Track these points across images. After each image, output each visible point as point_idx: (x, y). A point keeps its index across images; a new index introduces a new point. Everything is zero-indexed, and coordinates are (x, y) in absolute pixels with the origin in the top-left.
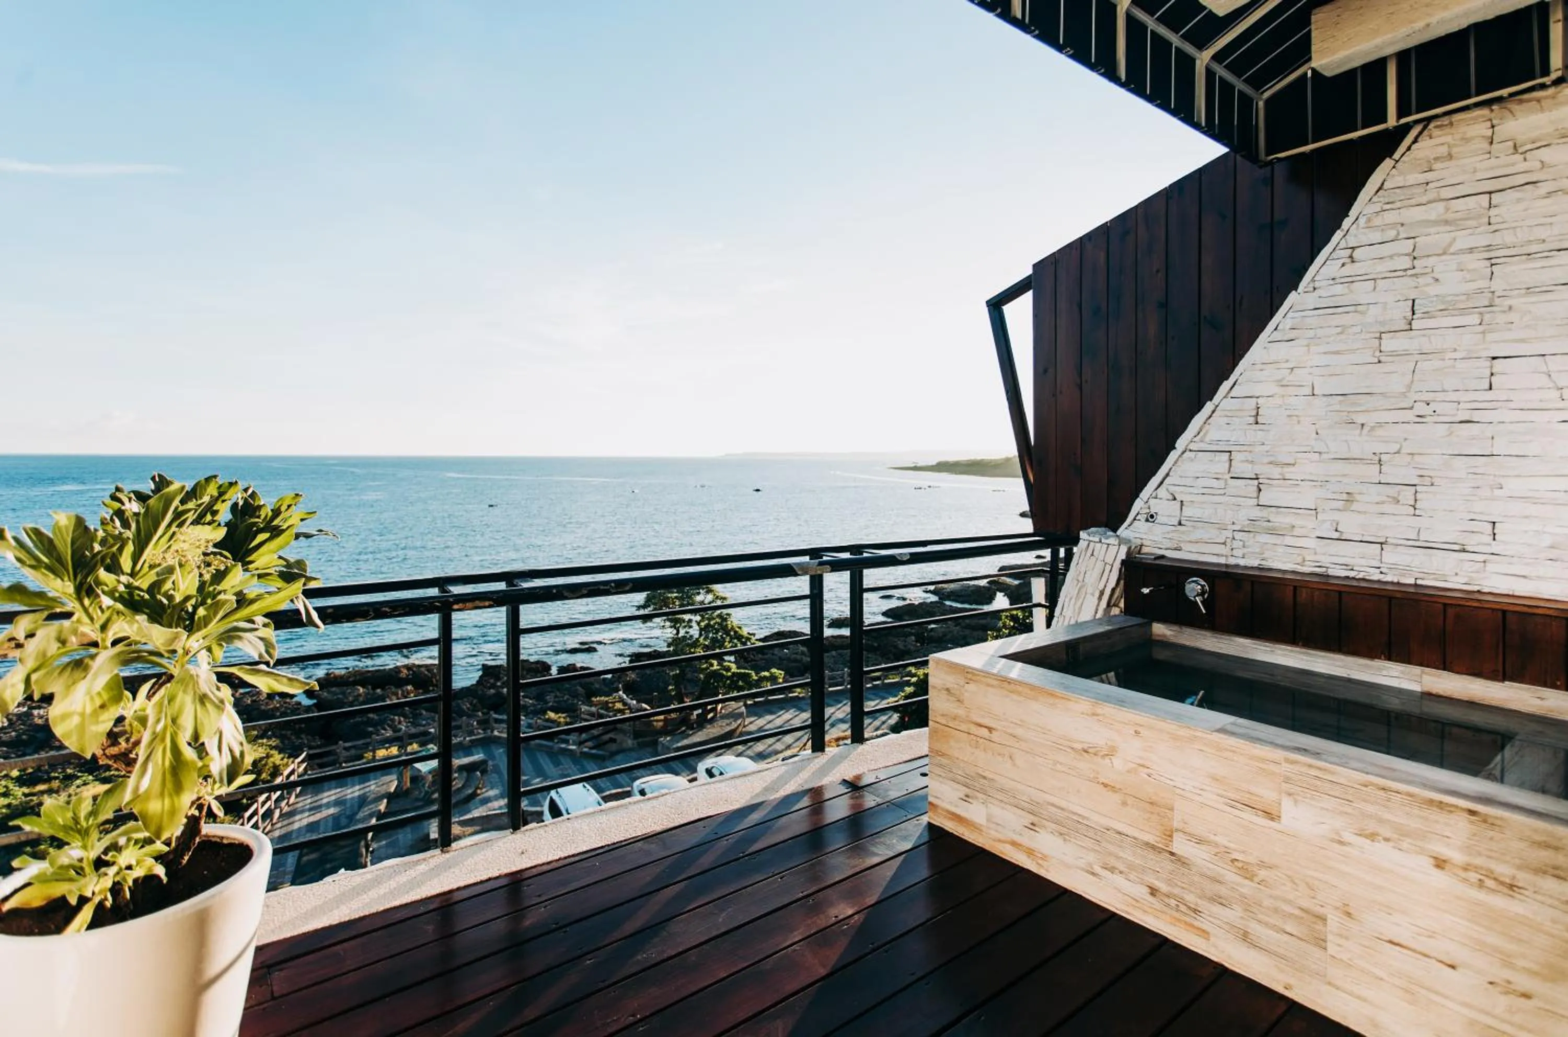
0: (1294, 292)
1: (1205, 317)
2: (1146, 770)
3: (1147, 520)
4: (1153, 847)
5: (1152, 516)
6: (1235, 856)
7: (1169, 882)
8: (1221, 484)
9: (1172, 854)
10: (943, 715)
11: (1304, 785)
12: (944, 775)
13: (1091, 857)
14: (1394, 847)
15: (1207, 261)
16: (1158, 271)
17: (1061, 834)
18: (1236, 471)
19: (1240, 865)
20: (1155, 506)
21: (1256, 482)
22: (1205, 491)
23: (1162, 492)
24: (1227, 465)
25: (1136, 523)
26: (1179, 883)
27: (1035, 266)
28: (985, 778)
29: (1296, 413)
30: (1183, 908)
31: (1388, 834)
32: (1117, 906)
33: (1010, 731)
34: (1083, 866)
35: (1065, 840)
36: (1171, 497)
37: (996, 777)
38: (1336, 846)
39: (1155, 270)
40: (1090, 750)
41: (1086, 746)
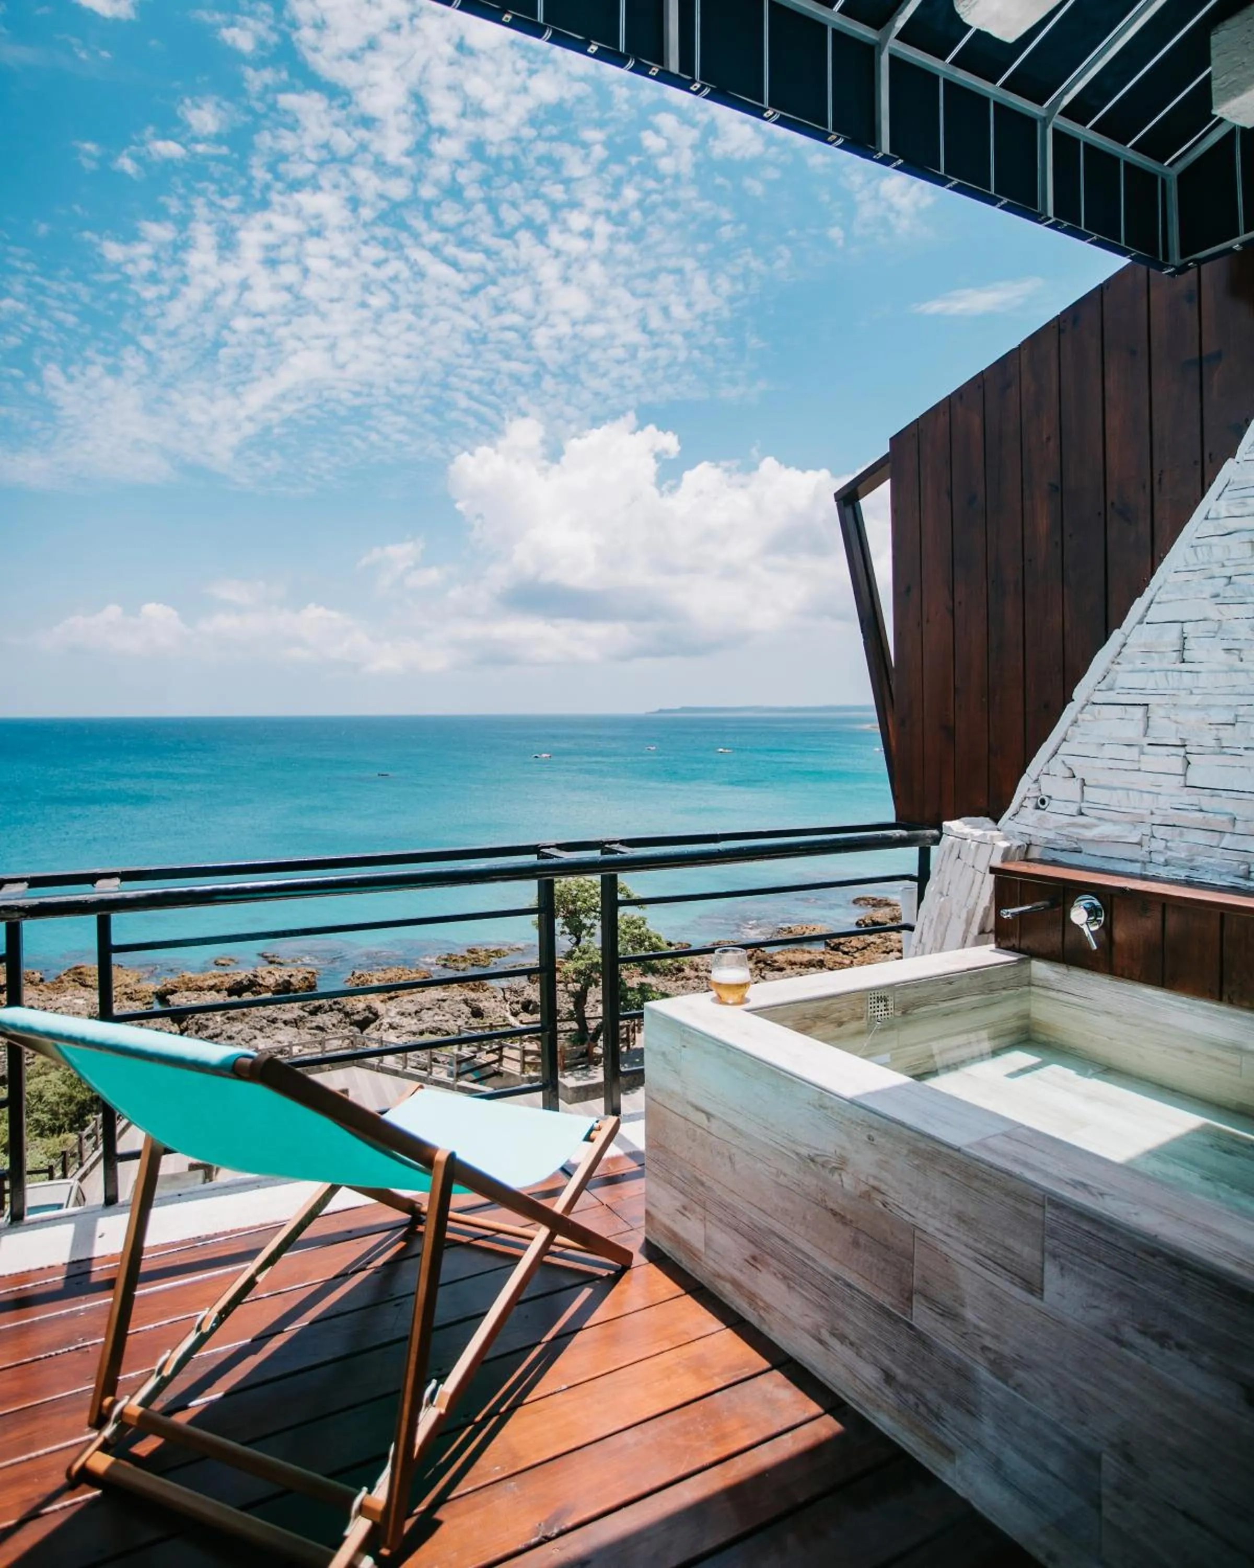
0: (1230, 460)
1: (1113, 504)
2: (880, 1197)
3: (1037, 808)
4: (889, 1314)
5: (1043, 802)
6: (988, 1342)
7: (907, 1368)
8: (1134, 753)
9: (911, 1327)
10: (658, 1090)
11: (1072, 1244)
12: (661, 1175)
13: (818, 1317)
14: (1191, 1360)
15: (1114, 421)
16: (1048, 439)
17: (785, 1277)
18: (1156, 735)
19: (992, 1356)
20: (1048, 787)
21: (1181, 751)
22: (1111, 764)
23: (1056, 766)
24: (1141, 726)
25: (1023, 811)
26: (920, 1373)
27: (893, 440)
28: (702, 1184)
29: (1236, 645)
30: (922, 1409)
31: (1183, 1339)
32: (848, 1393)
33: (731, 1121)
34: (808, 1327)
35: (789, 1287)
36: (1068, 774)
37: (715, 1187)
38: (1113, 1345)
39: (1045, 437)
40: (818, 1159)
41: (813, 1153)
